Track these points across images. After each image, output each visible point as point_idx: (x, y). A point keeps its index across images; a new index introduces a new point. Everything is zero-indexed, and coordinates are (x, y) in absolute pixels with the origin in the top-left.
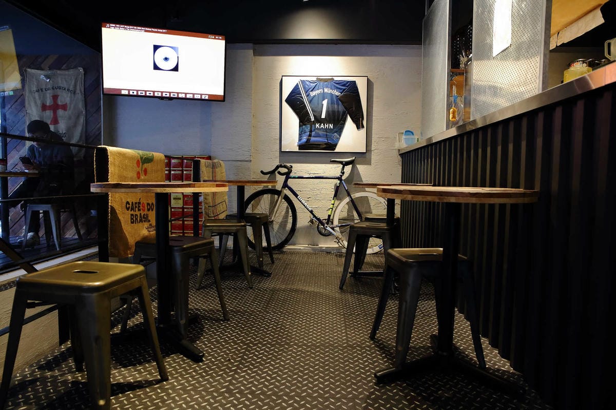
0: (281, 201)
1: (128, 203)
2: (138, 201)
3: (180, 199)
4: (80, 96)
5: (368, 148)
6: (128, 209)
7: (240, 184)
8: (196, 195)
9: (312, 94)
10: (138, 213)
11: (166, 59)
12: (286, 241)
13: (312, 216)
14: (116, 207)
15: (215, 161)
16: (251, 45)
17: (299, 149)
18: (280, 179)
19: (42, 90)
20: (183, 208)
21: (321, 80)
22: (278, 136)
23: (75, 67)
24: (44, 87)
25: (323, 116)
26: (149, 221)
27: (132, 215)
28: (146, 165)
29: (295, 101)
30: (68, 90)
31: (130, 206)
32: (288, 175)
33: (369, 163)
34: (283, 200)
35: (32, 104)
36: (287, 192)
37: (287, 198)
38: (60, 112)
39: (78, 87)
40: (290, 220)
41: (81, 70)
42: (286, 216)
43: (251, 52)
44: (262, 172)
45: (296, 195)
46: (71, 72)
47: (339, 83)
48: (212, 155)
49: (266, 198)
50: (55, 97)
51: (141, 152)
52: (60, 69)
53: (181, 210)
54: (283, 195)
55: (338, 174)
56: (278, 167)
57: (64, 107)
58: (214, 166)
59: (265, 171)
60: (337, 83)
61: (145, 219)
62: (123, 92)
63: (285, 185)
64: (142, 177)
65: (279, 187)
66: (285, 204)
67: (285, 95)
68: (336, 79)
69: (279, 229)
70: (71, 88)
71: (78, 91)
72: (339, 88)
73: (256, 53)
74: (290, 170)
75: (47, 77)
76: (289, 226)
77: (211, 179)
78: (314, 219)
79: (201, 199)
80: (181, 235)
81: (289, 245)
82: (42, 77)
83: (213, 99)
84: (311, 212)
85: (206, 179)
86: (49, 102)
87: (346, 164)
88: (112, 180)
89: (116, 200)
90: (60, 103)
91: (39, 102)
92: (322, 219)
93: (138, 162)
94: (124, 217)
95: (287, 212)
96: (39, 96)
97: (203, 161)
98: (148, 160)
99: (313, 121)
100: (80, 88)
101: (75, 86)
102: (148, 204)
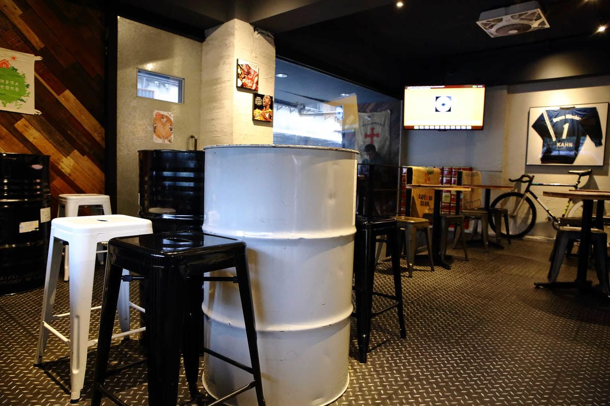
0: (523, 202)
1: (420, 195)
2: (424, 194)
3: (448, 197)
4: (387, 128)
5: (606, 162)
6: (420, 198)
7: (487, 188)
8: (459, 193)
9: (555, 120)
10: (424, 201)
11: (443, 105)
12: (526, 232)
13: (549, 215)
14: (415, 196)
15: (474, 171)
16: (505, 86)
17: (542, 163)
18: (524, 186)
19: (365, 125)
20: (450, 203)
21: (563, 109)
22: (525, 153)
23: (385, 110)
24: (366, 123)
25: (564, 136)
26: (429, 206)
27: (421, 201)
28: (430, 175)
29: (540, 126)
30: (381, 124)
31: (421, 197)
32: (530, 182)
33: (606, 174)
34: (525, 201)
35: (360, 135)
36: (528, 195)
37: (528, 200)
38: (375, 138)
39: (386, 122)
40: (531, 217)
41: (389, 111)
42: (528, 213)
43: (505, 92)
44: (510, 180)
45: (536, 198)
46: (383, 113)
47: (580, 110)
48: (473, 166)
49: (513, 199)
50: (372, 129)
51: (427, 168)
52: (376, 112)
53: (448, 204)
54: (525, 197)
55: (575, 183)
56: (523, 176)
57: (377, 135)
58: (472, 175)
59: (513, 179)
60: (578, 110)
61: (427, 204)
62: (415, 128)
63: (528, 190)
64: (427, 182)
65: (523, 191)
66: (527, 205)
67: (532, 122)
68: (577, 107)
69: (521, 223)
70: (382, 123)
71: (386, 125)
72: (580, 114)
73: (509, 92)
74: (531, 179)
75: (369, 117)
76: (530, 221)
77: (470, 184)
78: (551, 217)
79: (462, 196)
80: (448, 213)
81: (528, 235)
82: (366, 117)
83: (475, 129)
84: (548, 211)
85: (466, 183)
86: (369, 133)
87: (582, 175)
88: (414, 183)
89: (415, 193)
90: (375, 133)
91: (363, 133)
92: (557, 217)
93: (426, 174)
94: (418, 202)
95: (529, 211)
96: (364, 129)
97: (464, 172)
98: (430, 173)
99: (555, 142)
100: (387, 122)
101: (385, 122)
102: (429, 197)
